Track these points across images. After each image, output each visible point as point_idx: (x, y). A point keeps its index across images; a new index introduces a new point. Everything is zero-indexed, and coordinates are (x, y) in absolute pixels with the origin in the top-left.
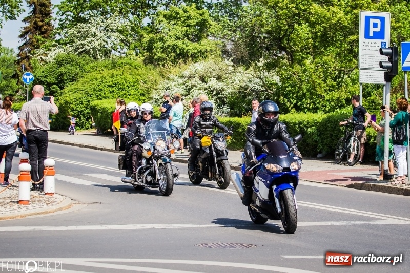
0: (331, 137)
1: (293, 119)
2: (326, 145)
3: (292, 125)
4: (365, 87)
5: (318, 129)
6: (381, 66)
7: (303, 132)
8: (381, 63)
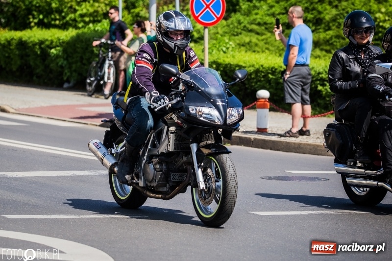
0: (81, 62)
1: (31, 37)
2: (75, 71)
3: (31, 45)
5: (65, 51)
7: (45, 54)
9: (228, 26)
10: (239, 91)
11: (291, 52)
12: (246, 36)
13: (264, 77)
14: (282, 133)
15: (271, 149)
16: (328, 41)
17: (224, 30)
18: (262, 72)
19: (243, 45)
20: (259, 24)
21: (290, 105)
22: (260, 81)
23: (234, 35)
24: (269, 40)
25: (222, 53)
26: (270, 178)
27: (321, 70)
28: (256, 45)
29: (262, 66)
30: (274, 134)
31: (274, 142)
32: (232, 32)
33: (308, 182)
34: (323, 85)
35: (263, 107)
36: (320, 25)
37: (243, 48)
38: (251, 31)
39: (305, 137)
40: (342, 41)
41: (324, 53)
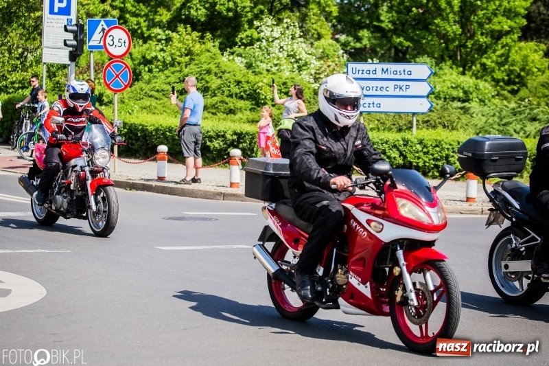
4: (49, 66)
6: (66, 44)
8: (65, 41)
9: (132, 92)
10: (142, 145)
11: (185, 113)
12: (147, 101)
13: (162, 134)
14: (178, 181)
15: (169, 194)
16: (214, 105)
17: (128, 95)
18: (161, 130)
19: (145, 108)
20: (158, 91)
21: (185, 158)
22: (159, 138)
23: (138, 100)
24: (166, 104)
25: (128, 114)
26: (170, 218)
27: (210, 129)
28: (156, 108)
29: (161, 125)
30: (172, 182)
31: (171, 188)
32: (136, 97)
33: (201, 222)
34: (211, 141)
35: (163, 159)
36: (207, 92)
37: (144, 110)
38: (151, 96)
39: (197, 184)
40: (225, 105)
41: (211, 115)
